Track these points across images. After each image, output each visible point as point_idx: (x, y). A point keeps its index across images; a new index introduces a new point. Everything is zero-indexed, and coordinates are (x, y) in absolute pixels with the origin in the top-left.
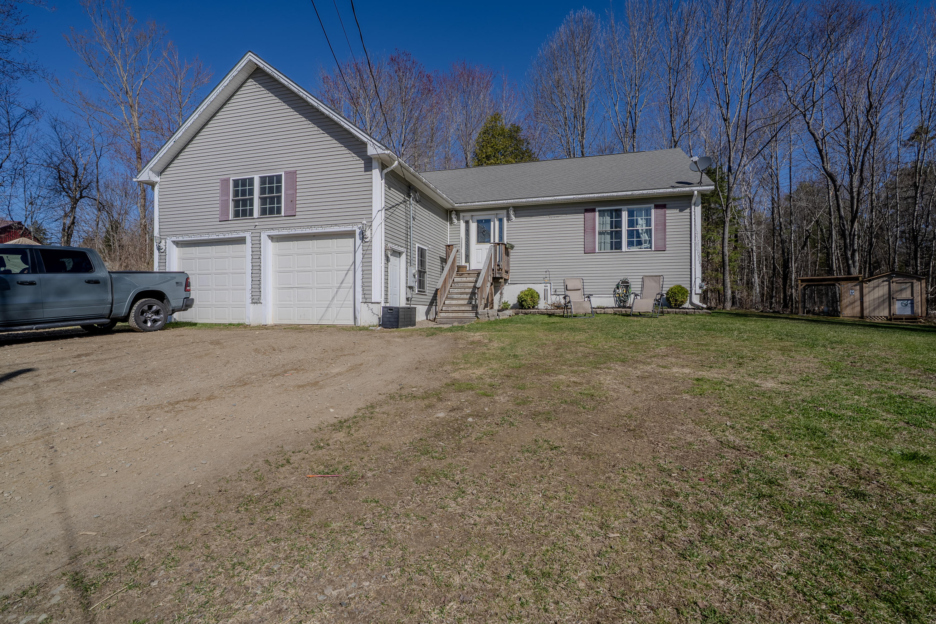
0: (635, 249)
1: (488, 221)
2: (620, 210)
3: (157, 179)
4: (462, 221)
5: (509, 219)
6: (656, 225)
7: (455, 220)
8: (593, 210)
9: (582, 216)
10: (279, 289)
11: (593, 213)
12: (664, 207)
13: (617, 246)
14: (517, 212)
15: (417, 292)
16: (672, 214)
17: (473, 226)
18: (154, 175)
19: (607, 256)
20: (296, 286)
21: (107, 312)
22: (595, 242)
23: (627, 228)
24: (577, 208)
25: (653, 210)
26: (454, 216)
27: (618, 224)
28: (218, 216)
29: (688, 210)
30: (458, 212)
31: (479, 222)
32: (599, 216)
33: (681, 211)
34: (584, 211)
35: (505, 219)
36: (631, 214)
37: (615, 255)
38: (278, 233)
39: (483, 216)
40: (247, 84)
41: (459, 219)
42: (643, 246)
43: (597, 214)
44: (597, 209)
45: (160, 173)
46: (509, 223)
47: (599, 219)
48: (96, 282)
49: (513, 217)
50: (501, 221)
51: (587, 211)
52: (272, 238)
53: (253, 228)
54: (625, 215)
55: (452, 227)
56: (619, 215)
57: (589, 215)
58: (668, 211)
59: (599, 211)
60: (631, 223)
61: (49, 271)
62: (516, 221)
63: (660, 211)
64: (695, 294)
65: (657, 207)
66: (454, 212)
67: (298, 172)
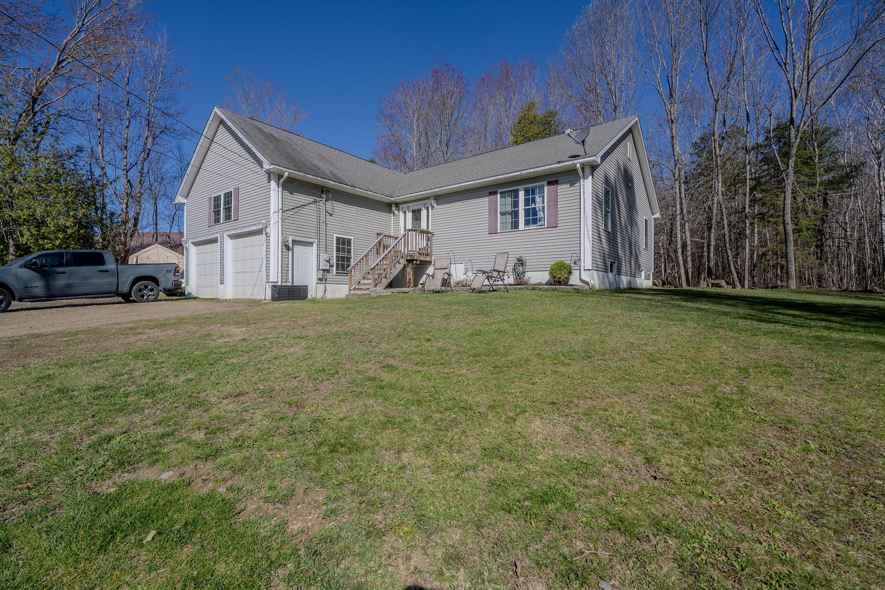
0: (532, 227)
1: (419, 211)
2: (518, 190)
3: (185, 201)
4: (401, 212)
5: (433, 208)
6: (548, 202)
7: (396, 212)
8: (496, 193)
9: (487, 199)
10: (235, 273)
11: (495, 196)
12: (556, 183)
13: (515, 225)
14: (439, 200)
15: (335, 273)
16: (563, 189)
17: (409, 215)
18: (183, 198)
19: (506, 235)
20: (241, 271)
21: (114, 289)
22: (497, 223)
23: (523, 207)
24: (483, 192)
25: (546, 188)
26: (393, 208)
27: (516, 204)
28: (207, 224)
29: (578, 184)
30: (397, 205)
31: (413, 211)
32: (501, 197)
33: (571, 185)
34: (488, 194)
35: (430, 207)
36: (527, 192)
37: (514, 234)
38: (234, 233)
39: (415, 206)
40: (219, 128)
41: (399, 211)
42: (539, 224)
43: (499, 195)
44: (499, 191)
45: (187, 197)
46: (434, 211)
47: (500, 200)
48: (107, 271)
49: (435, 205)
50: (428, 210)
51: (491, 194)
52: (230, 237)
53: (221, 230)
54: (522, 194)
55: (395, 217)
56: (517, 196)
57: (492, 197)
58: (560, 187)
59: (501, 193)
60: (527, 203)
61: (76, 265)
62: (438, 208)
63: (552, 187)
64: (584, 270)
65: (549, 183)
66: (394, 205)
67: (240, 188)
